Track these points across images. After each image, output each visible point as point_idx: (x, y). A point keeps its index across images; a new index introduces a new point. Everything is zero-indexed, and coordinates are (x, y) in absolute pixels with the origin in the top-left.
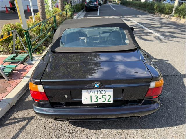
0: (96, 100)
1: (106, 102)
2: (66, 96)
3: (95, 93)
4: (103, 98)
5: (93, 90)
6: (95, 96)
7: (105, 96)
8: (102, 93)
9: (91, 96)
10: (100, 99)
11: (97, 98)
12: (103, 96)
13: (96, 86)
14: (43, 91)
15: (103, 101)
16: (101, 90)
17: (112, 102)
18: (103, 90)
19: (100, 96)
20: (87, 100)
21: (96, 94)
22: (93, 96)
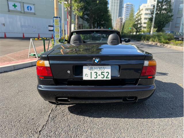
0: (96, 77)
1: (105, 79)
2: (69, 72)
3: (95, 69)
4: (102, 74)
5: (93, 67)
6: (95, 72)
7: (104, 72)
8: (101, 70)
9: (91, 72)
10: (99, 75)
11: (96, 75)
12: (102, 72)
13: (96, 62)
14: (48, 65)
15: (102, 78)
16: (100, 67)
17: (110, 79)
18: (102, 67)
19: (99, 72)
20: (87, 76)
21: (96, 71)
22: (93, 72)
